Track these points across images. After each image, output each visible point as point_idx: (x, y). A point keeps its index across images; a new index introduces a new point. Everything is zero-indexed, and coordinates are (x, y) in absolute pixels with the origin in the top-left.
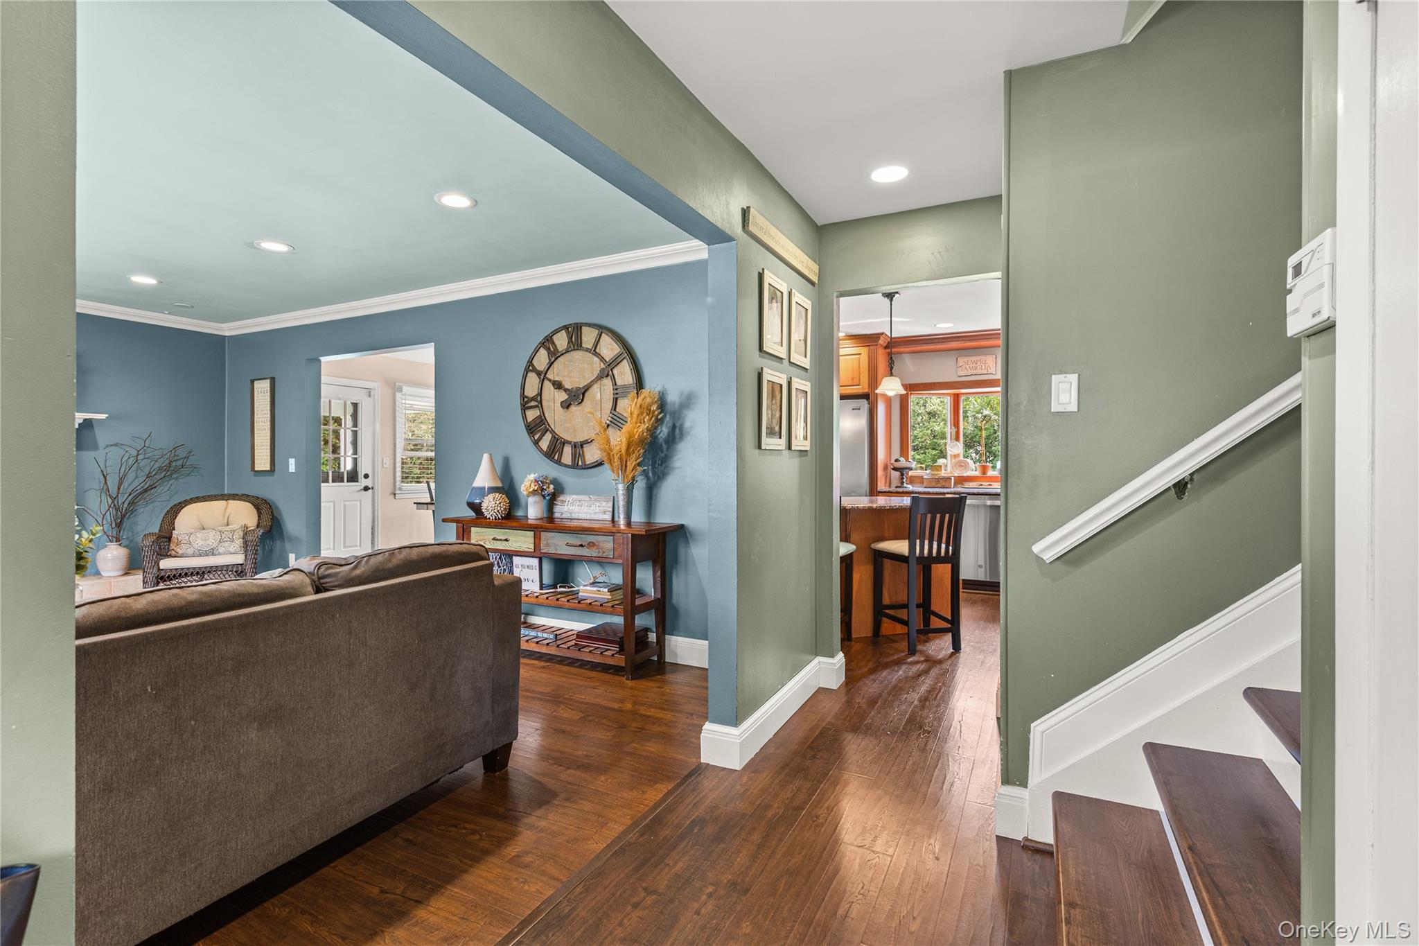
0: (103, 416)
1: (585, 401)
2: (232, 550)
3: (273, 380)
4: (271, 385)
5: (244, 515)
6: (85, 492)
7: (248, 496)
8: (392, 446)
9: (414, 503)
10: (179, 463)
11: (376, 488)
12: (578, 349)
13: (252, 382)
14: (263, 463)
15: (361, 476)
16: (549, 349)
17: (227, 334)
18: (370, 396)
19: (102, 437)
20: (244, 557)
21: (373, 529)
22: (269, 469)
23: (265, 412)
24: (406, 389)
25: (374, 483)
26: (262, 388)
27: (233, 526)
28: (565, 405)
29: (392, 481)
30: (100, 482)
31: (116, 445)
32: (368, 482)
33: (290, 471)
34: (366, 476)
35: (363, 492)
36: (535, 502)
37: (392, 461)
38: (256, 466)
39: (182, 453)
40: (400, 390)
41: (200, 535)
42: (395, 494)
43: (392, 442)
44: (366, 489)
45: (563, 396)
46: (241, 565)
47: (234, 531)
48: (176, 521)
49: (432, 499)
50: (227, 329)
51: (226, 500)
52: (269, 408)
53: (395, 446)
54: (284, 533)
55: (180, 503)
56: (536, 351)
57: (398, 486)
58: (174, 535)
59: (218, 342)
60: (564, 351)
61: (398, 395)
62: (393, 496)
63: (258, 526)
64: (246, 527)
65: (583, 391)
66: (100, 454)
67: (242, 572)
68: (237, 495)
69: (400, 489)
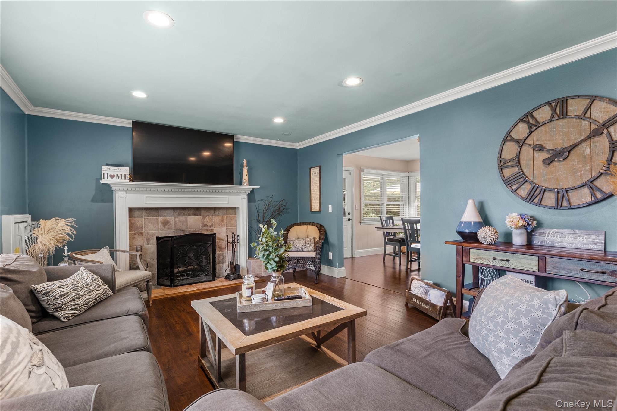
0: (258, 187)
1: (569, 157)
2: (310, 249)
3: (320, 167)
4: (319, 170)
5: (313, 232)
6: (252, 221)
7: (315, 223)
8: (359, 199)
9: (376, 228)
10: (282, 208)
11: (353, 220)
12: (563, 118)
13: (310, 169)
14: (315, 207)
15: (347, 213)
16: (529, 122)
17: (298, 148)
18: (350, 174)
19: (257, 197)
20: (315, 254)
21: (352, 239)
22: (319, 210)
23: (316, 183)
24: (366, 170)
25: (352, 217)
26: (315, 171)
27: (310, 238)
28: (548, 162)
29: (359, 216)
30: (256, 216)
31: (261, 200)
32: (349, 217)
33: (329, 211)
34: (349, 214)
35: (348, 221)
36: (521, 234)
37: (359, 206)
38: (312, 209)
39: (284, 203)
40: (363, 170)
41: (297, 241)
42: (361, 223)
43: (359, 197)
44: (349, 220)
45: (545, 155)
46: (315, 257)
47: (310, 240)
48: (289, 234)
49: (383, 225)
50: (299, 146)
51: (307, 225)
52: (318, 181)
53: (361, 199)
54: (329, 242)
55: (290, 226)
56: (516, 125)
57: (362, 219)
58: (288, 241)
59: (294, 152)
60: (547, 121)
61: (362, 173)
62: (360, 223)
63: (320, 238)
64: (315, 238)
65: (570, 149)
66: (256, 204)
67: (315, 261)
68: (311, 223)
69: (363, 220)
